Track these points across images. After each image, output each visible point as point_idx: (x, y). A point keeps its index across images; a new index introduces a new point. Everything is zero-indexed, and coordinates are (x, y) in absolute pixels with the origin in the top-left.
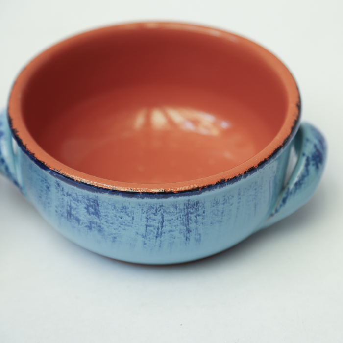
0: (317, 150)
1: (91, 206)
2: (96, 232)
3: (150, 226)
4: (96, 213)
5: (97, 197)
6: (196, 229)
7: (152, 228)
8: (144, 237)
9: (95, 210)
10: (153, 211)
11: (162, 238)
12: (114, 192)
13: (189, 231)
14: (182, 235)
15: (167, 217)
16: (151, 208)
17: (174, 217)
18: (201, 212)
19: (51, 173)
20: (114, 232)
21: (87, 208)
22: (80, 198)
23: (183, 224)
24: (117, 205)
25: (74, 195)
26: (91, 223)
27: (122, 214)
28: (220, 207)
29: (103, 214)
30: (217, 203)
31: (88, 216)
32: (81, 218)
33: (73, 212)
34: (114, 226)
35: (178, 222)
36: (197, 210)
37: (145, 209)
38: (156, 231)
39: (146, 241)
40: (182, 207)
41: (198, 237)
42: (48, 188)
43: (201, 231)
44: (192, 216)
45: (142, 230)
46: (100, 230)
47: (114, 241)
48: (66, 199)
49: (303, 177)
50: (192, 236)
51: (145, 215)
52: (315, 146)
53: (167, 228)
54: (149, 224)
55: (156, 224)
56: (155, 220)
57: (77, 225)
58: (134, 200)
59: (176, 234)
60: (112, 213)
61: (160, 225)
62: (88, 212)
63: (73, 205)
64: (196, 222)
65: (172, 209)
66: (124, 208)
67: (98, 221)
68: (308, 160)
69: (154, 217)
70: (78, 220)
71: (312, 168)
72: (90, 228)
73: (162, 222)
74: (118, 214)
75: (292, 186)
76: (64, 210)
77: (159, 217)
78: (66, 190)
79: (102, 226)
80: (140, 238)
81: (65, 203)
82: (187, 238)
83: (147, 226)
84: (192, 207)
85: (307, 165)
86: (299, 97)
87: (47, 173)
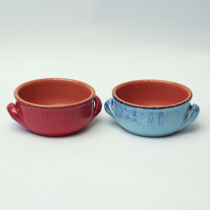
0: (197, 108)
1: (134, 113)
2: (135, 122)
3: (150, 119)
4: (135, 116)
5: (136, 110)
6: (162, 121)
7: (150, 120)
8: (148, 122)
9: (135, 114)
10: (150, 114)
11: (153, 123)
12: (141, 107)
13: (160, 122)
14: (158, 123)
15: (154, 116)
16: (150, 113)
17: (156, 117)
18: (163, 116)
19: (124, 105)
20: (140, 121)
21: (133, 114)
22: (131, 111)
23: (158, 119)
24: (141, 112)
25: (130, 111)
26: (134, 119)
27: (142, 115)
28: (169, 115)
29: (137, 116)
30: (168, 114)
31: (133, 117)
32: (131, 118)
33: (129, 116)
34: (140, 119)
35: (157, 118)
36: (162, 115)
37: (148, 114)
38: (151, 121)
39: (148, 124)
40: (158, 113)
41: (162, 124)
42: (122, 110)
43: (163, 122)
44: (161, 117)
45: (147, 120)
46: (136, 121)
47: (139, 124)
48: (127, 112)
49: (192, 114)
50: (161, 123)
51: (148, 115)
52: (196, 107)
53: (154, 120)
54: (149, 118)
55: (151, 118)
56: (151, 117)
57: (129, 120)
58: (146, 110)
59: (156, 122)
60: (139, 115)
61: (152, 119)
62: (133, 116)
63: (129, 114)
64: (162, 119)
65: (156, 114)
66: (143, 113)
67: (135, 118)
68: (194, 110)
69: (151, 116)
70: (130, 119)
71: (195, 112)
72: (133, 121)
73: (153, 118)
74: (141, 115)
75: (189, 116)
76: (126, 116)
77: (152, 116)
78: (128, 109)
79: (137, 120)
80: (147, 123)
81: (127, 114)
82: (159, 124)
83: (149, 119)
84: (161, 114)
85: (193, 111)
86: (192, 94)
87: (123, 105)
